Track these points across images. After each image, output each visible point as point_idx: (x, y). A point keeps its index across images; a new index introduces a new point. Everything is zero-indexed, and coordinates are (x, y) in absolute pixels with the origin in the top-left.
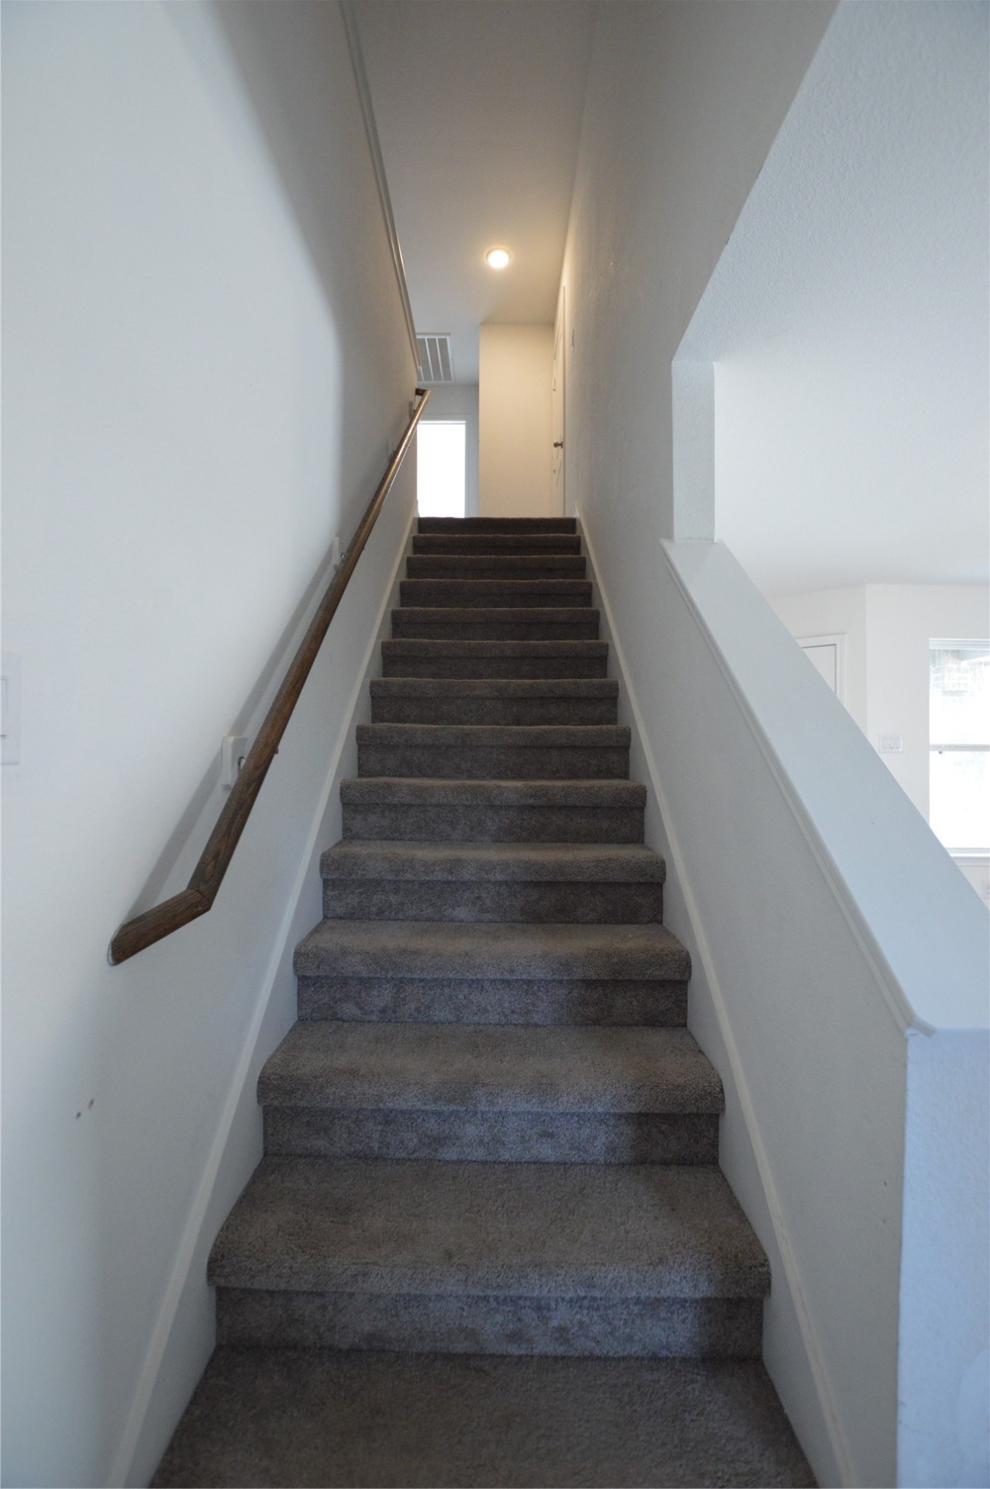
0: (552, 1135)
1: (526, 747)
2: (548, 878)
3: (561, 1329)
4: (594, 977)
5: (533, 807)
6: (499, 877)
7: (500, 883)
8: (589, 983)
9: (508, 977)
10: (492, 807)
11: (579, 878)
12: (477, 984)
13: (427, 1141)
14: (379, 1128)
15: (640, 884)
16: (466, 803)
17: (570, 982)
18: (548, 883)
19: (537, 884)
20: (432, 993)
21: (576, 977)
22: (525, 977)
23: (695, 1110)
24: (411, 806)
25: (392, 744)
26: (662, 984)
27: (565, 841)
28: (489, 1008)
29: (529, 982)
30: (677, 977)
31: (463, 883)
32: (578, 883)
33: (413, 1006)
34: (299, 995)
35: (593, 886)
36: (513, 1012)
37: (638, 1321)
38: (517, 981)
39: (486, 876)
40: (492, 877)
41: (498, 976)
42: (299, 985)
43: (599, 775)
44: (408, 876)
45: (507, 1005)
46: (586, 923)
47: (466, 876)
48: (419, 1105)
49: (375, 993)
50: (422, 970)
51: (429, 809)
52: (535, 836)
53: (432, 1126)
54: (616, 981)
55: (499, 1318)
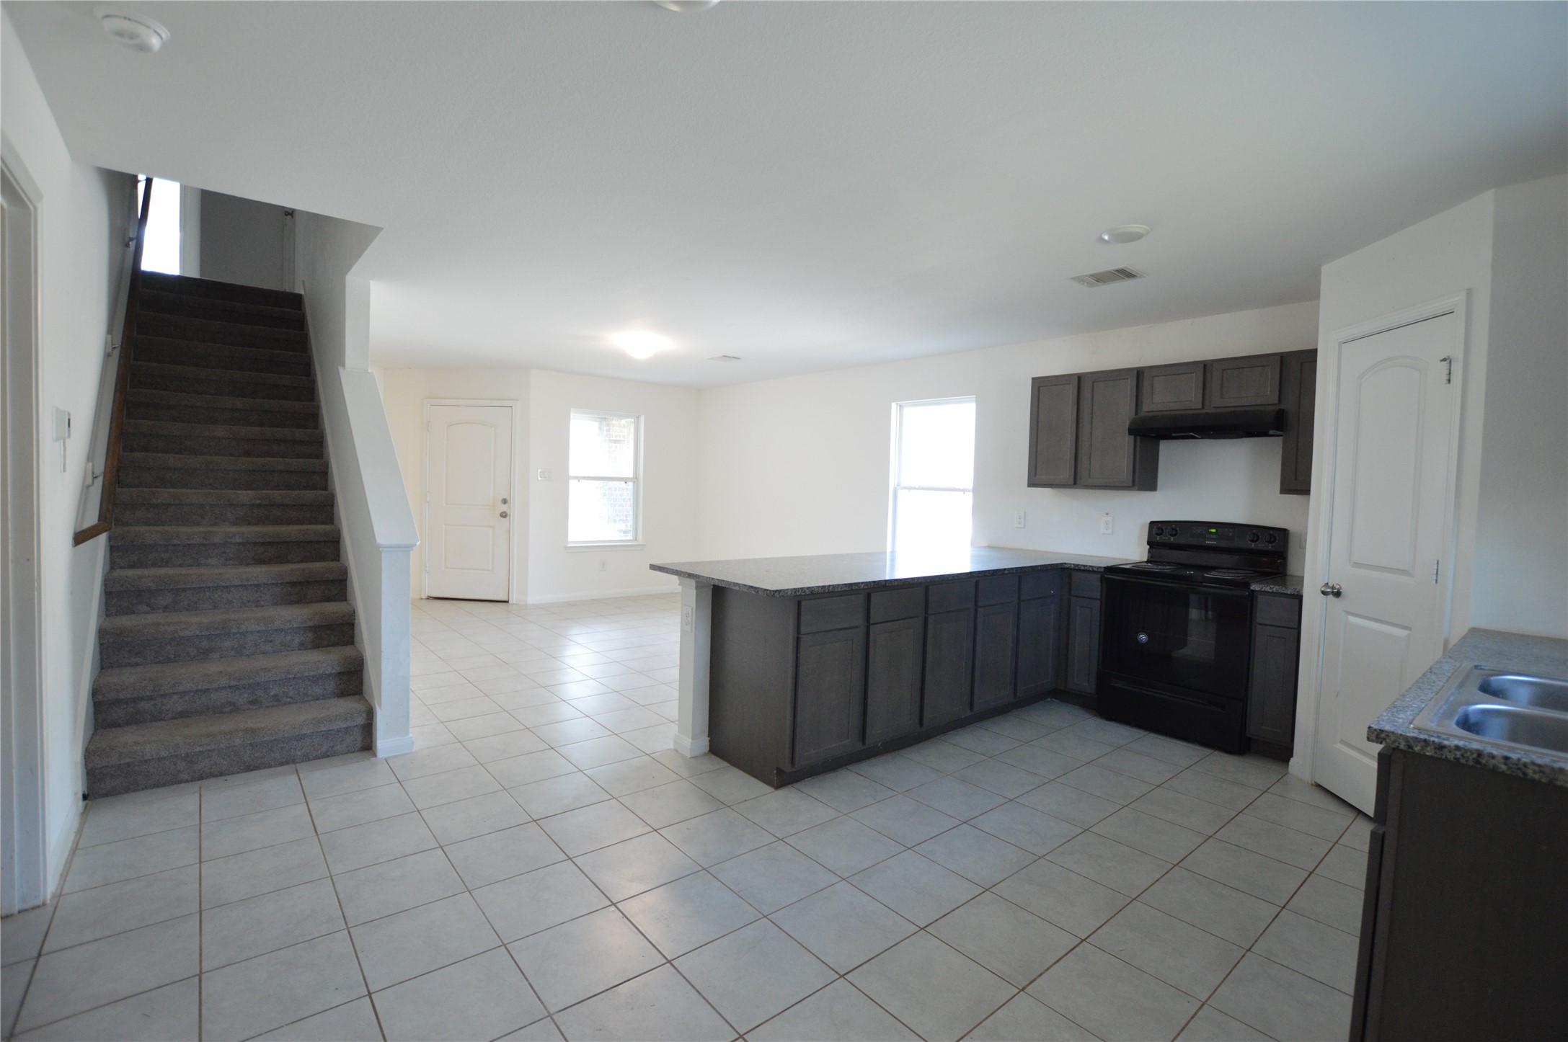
0: (271, 641)
1: (254, 471)
2: (270, 540)
3: (275, 696)
4: (295, 580)
5: (260, 505)
6: (238, 540)
7: (239, 544)
8: (293, 584)
9: (245, 583)
10: (231, 505)
11: (288, 539)
12: (227, 588)
13: (201, 651)
14: (174, 648)
15: (326, 542)
16: (212, 503)
17: (282, 584)
18: (270, 543)
19: (263, 544)
20: (198, 596)
21: (285, 581)
22: (255, 582)
23: (341, 622)
24: (170, 505)
25: (148, 466)
26: (333, 582)
27: (282, 524)
28: (234, 601)
29: (258, 586)
30: (341, 578)
31: (213, 545)
32: (288, 542)
33: (186, 603)
34: (106, 603)
35: (298, 543)
36: (249, 601)
37: (309, 688)
38: (251, 585)
39: (229, 540)
40: (233, 540)
41: (240, 583)
42: (106, 598)
43: (307, 488)
44: (175, 542)
45: (245, 598)
46: (295, 562)
47: (216, 540)
48: (198, 633)
49: (161, 598)
50: (193, 583)
51: (184, 507)
52: (263, 521)
53: (205, 644)
54: (308, 582)
55: (246, 695)
